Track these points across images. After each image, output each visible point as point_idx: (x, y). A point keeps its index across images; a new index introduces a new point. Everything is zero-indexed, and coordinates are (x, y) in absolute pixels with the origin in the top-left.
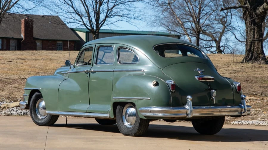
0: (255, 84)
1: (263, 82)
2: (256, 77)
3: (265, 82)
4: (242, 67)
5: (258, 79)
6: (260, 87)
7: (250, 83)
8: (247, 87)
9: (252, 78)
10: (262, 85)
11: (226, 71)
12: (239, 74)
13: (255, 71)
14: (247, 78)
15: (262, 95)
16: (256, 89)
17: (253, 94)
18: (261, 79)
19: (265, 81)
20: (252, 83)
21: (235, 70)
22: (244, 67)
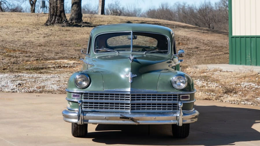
0: (70, 48)
1: (76, 46)
2: (69, 41)
3: (78, 46)
4: (51, 30)
5: (71, 43)
6: (75, 51)
7: (65, 46)
8: (64, 51)
9: (65, 42)
10: (76, 49)
11: (38, 35)
12: (52, 38)
13: (64, 34)
14: (61, 41)
15: (80, 58)
16: (72, 53)
17: (72, 57)
18: (74, 43)
19: (77, 44)
20: (67, 47)
21: (47, 34)
22: (53, 30)
